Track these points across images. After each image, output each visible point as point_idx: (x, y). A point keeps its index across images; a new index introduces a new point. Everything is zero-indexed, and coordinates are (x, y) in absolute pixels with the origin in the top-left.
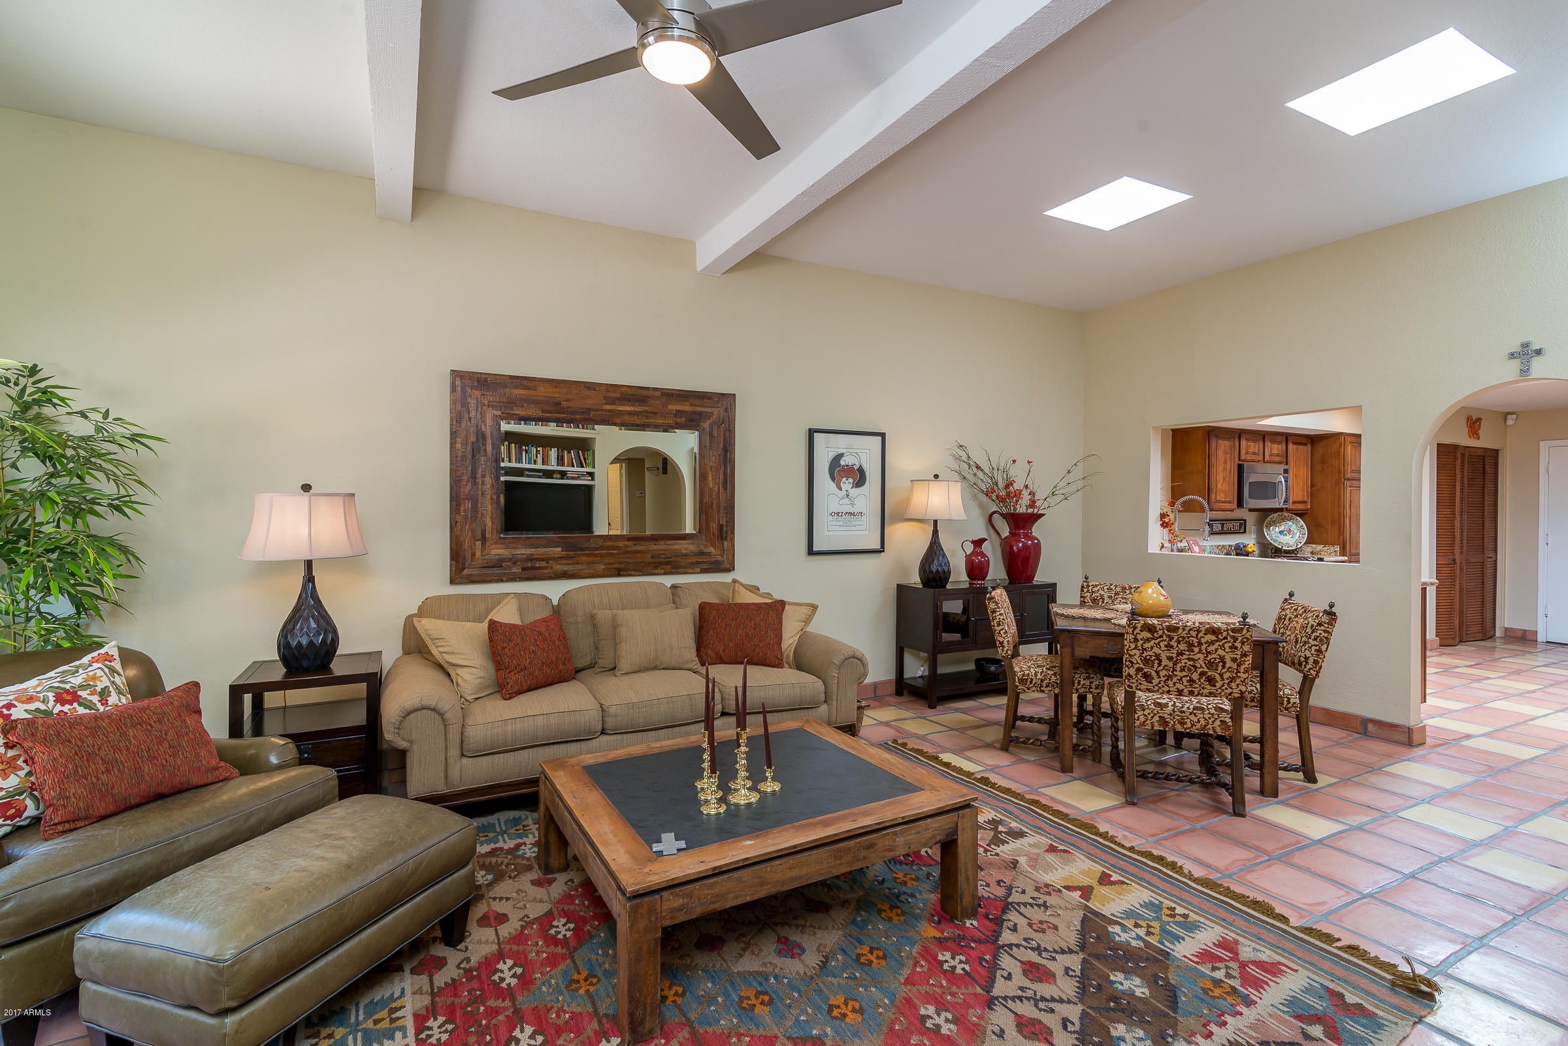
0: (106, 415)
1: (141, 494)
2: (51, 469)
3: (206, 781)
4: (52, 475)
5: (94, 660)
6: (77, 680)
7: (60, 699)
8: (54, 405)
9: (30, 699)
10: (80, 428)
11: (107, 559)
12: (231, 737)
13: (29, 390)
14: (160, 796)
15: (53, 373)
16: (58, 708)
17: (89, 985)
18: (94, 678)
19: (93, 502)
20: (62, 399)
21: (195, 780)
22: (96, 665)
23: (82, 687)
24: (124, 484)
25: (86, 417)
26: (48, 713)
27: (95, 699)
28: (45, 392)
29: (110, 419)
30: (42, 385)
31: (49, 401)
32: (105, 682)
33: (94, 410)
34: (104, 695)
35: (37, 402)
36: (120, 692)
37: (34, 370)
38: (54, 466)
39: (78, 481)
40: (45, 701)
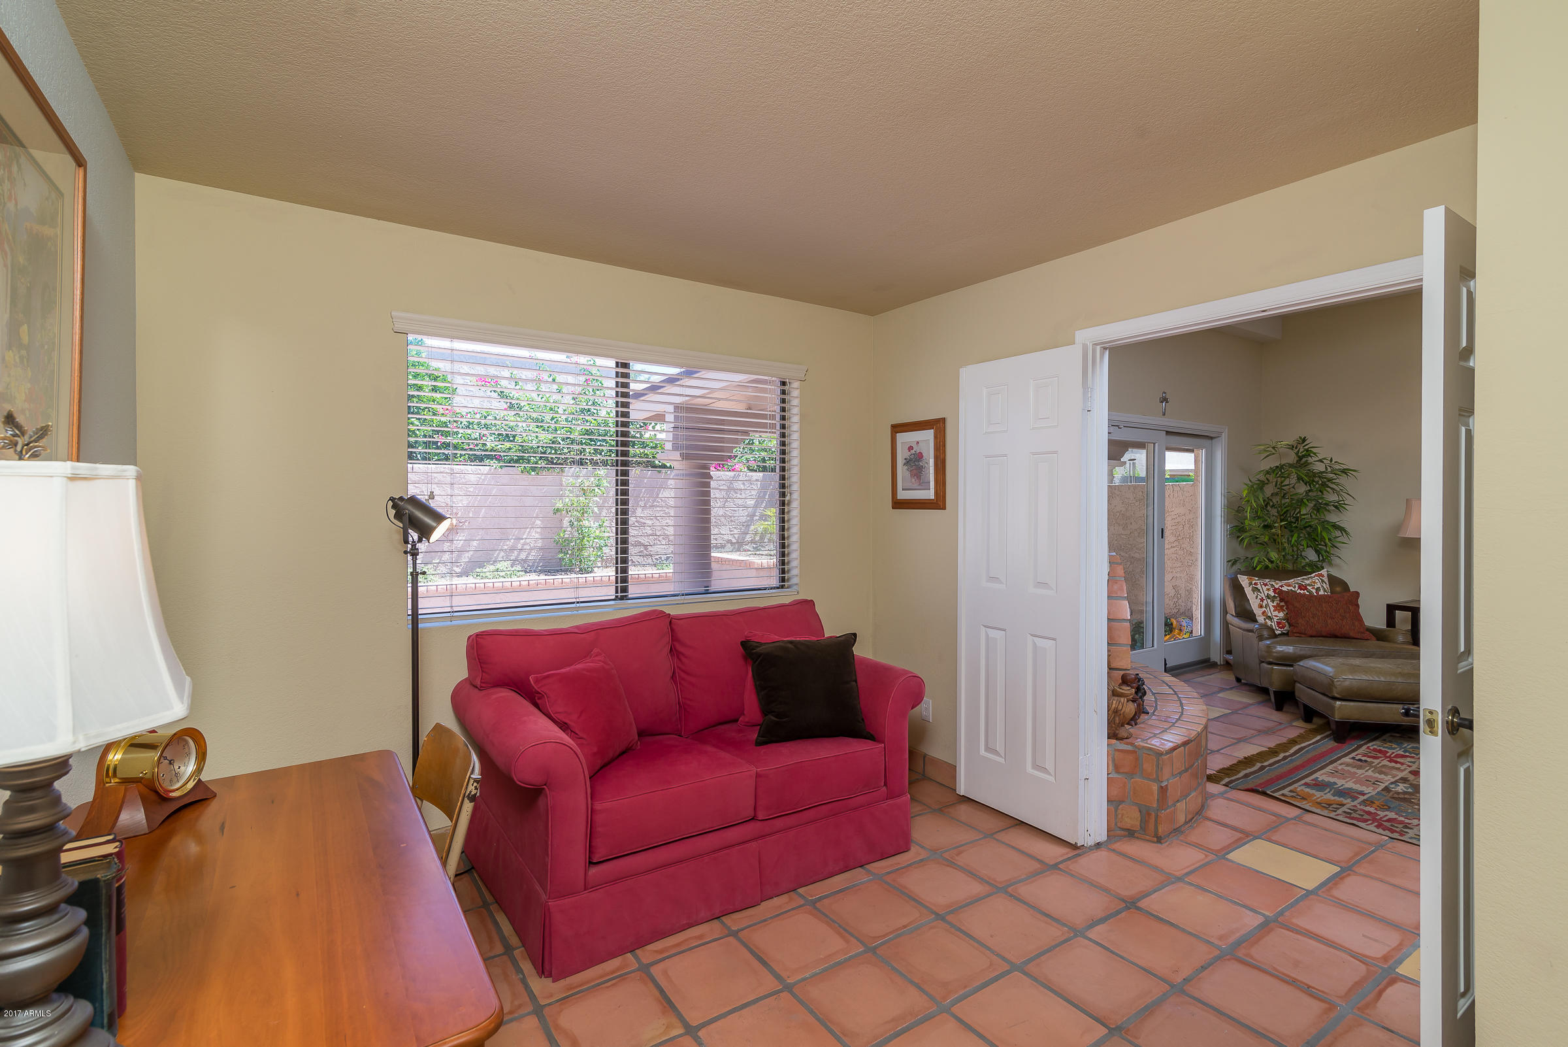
0: (1331, 460)
1: (1349, 500)
2: (1309, 488)
3: (1356, 637)
4: (1309, 491)
5: (1316, 575)
6: (1307, 582)
7: (1300, 588)
8: (1311, 457)
9: (1289, 586)
10: (1320, 467)
11: (1327, 533)
12: (1387, 627)
13: (1301, 450)
14: (1335, 637)
15: (1311, 442)
16: (1299, 591)
17: (1299, 685)
18: (1314, 582)
19: (1327, 504)
20: (1315, 454)
21: (1352, 634)
22: (1316, 578)
23: (1309, 585)
24: (1341, 495)
25: (1323, 462)
26: (1295, 592)
27: (1314, 591)
28: (1307, 450)
29: (1333, 462)
30: (1306, 447)
31: (1309, 455)
32: (1319, 585)
33: (1325, 459)
34: (1318, 589)
35: (1304, 456)
36: (1325, 591)
37: (1304, 440)
38: (1310, 487)
39: (1321, 494)
40: (1295, 587)
